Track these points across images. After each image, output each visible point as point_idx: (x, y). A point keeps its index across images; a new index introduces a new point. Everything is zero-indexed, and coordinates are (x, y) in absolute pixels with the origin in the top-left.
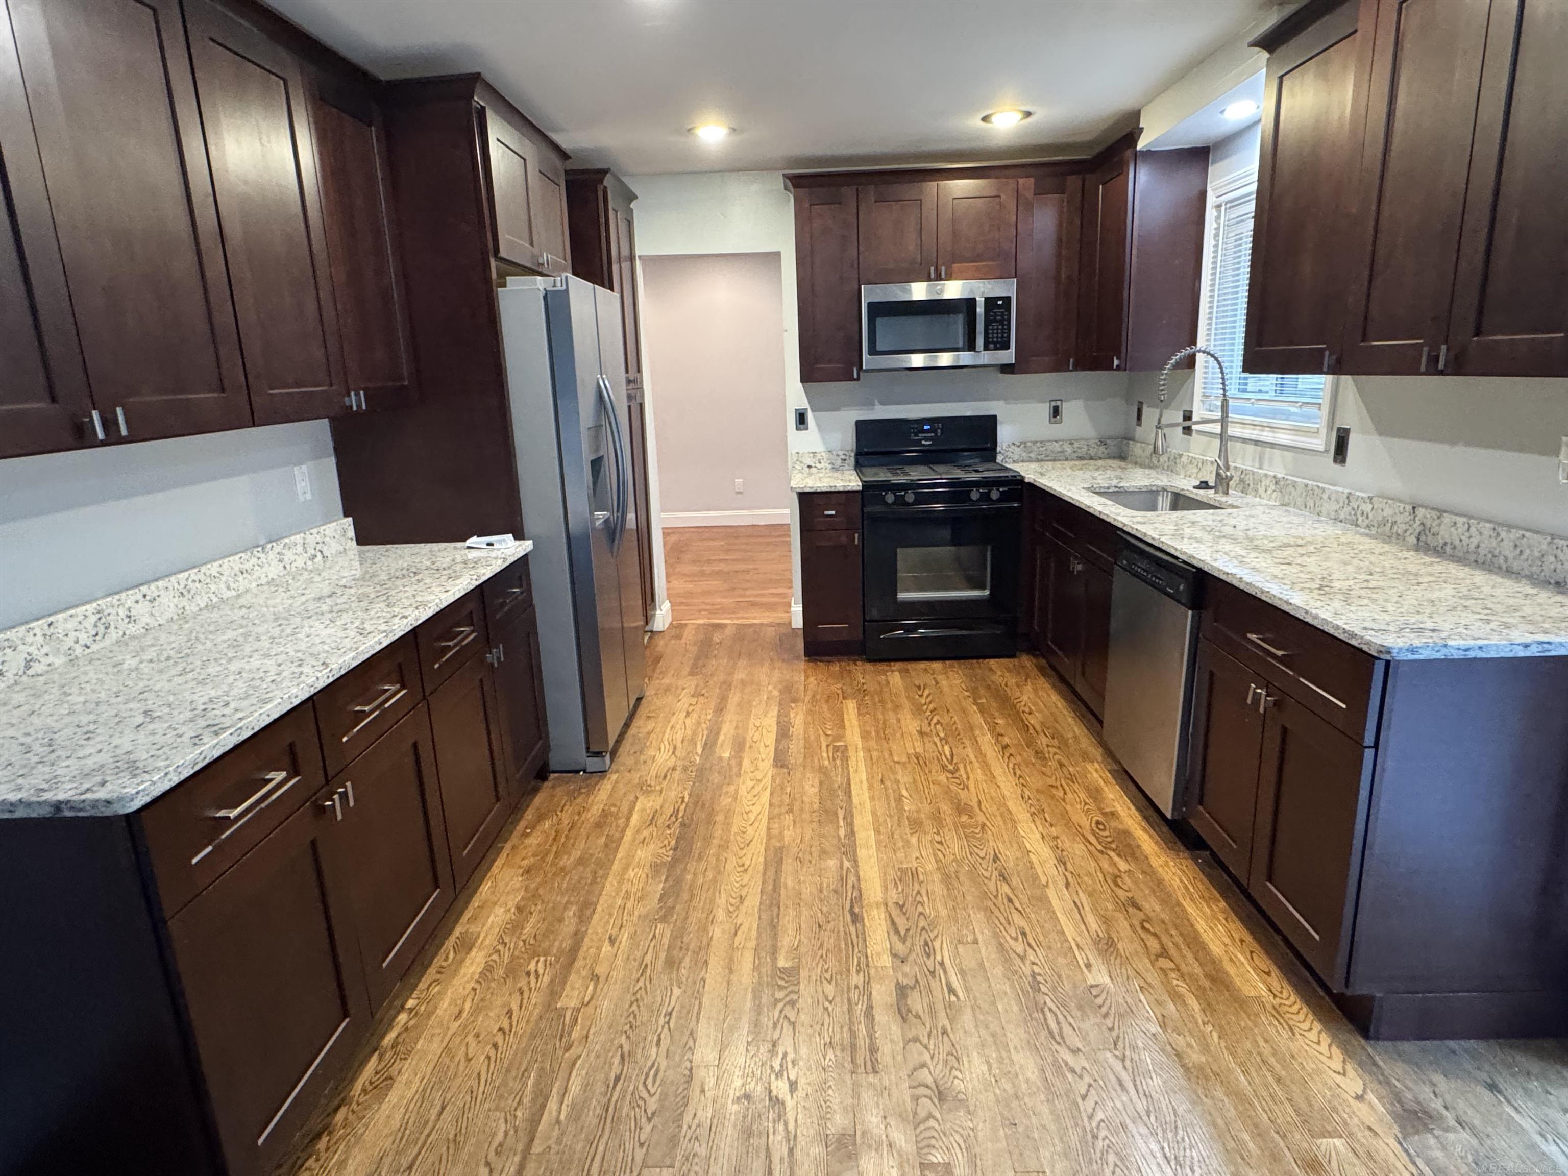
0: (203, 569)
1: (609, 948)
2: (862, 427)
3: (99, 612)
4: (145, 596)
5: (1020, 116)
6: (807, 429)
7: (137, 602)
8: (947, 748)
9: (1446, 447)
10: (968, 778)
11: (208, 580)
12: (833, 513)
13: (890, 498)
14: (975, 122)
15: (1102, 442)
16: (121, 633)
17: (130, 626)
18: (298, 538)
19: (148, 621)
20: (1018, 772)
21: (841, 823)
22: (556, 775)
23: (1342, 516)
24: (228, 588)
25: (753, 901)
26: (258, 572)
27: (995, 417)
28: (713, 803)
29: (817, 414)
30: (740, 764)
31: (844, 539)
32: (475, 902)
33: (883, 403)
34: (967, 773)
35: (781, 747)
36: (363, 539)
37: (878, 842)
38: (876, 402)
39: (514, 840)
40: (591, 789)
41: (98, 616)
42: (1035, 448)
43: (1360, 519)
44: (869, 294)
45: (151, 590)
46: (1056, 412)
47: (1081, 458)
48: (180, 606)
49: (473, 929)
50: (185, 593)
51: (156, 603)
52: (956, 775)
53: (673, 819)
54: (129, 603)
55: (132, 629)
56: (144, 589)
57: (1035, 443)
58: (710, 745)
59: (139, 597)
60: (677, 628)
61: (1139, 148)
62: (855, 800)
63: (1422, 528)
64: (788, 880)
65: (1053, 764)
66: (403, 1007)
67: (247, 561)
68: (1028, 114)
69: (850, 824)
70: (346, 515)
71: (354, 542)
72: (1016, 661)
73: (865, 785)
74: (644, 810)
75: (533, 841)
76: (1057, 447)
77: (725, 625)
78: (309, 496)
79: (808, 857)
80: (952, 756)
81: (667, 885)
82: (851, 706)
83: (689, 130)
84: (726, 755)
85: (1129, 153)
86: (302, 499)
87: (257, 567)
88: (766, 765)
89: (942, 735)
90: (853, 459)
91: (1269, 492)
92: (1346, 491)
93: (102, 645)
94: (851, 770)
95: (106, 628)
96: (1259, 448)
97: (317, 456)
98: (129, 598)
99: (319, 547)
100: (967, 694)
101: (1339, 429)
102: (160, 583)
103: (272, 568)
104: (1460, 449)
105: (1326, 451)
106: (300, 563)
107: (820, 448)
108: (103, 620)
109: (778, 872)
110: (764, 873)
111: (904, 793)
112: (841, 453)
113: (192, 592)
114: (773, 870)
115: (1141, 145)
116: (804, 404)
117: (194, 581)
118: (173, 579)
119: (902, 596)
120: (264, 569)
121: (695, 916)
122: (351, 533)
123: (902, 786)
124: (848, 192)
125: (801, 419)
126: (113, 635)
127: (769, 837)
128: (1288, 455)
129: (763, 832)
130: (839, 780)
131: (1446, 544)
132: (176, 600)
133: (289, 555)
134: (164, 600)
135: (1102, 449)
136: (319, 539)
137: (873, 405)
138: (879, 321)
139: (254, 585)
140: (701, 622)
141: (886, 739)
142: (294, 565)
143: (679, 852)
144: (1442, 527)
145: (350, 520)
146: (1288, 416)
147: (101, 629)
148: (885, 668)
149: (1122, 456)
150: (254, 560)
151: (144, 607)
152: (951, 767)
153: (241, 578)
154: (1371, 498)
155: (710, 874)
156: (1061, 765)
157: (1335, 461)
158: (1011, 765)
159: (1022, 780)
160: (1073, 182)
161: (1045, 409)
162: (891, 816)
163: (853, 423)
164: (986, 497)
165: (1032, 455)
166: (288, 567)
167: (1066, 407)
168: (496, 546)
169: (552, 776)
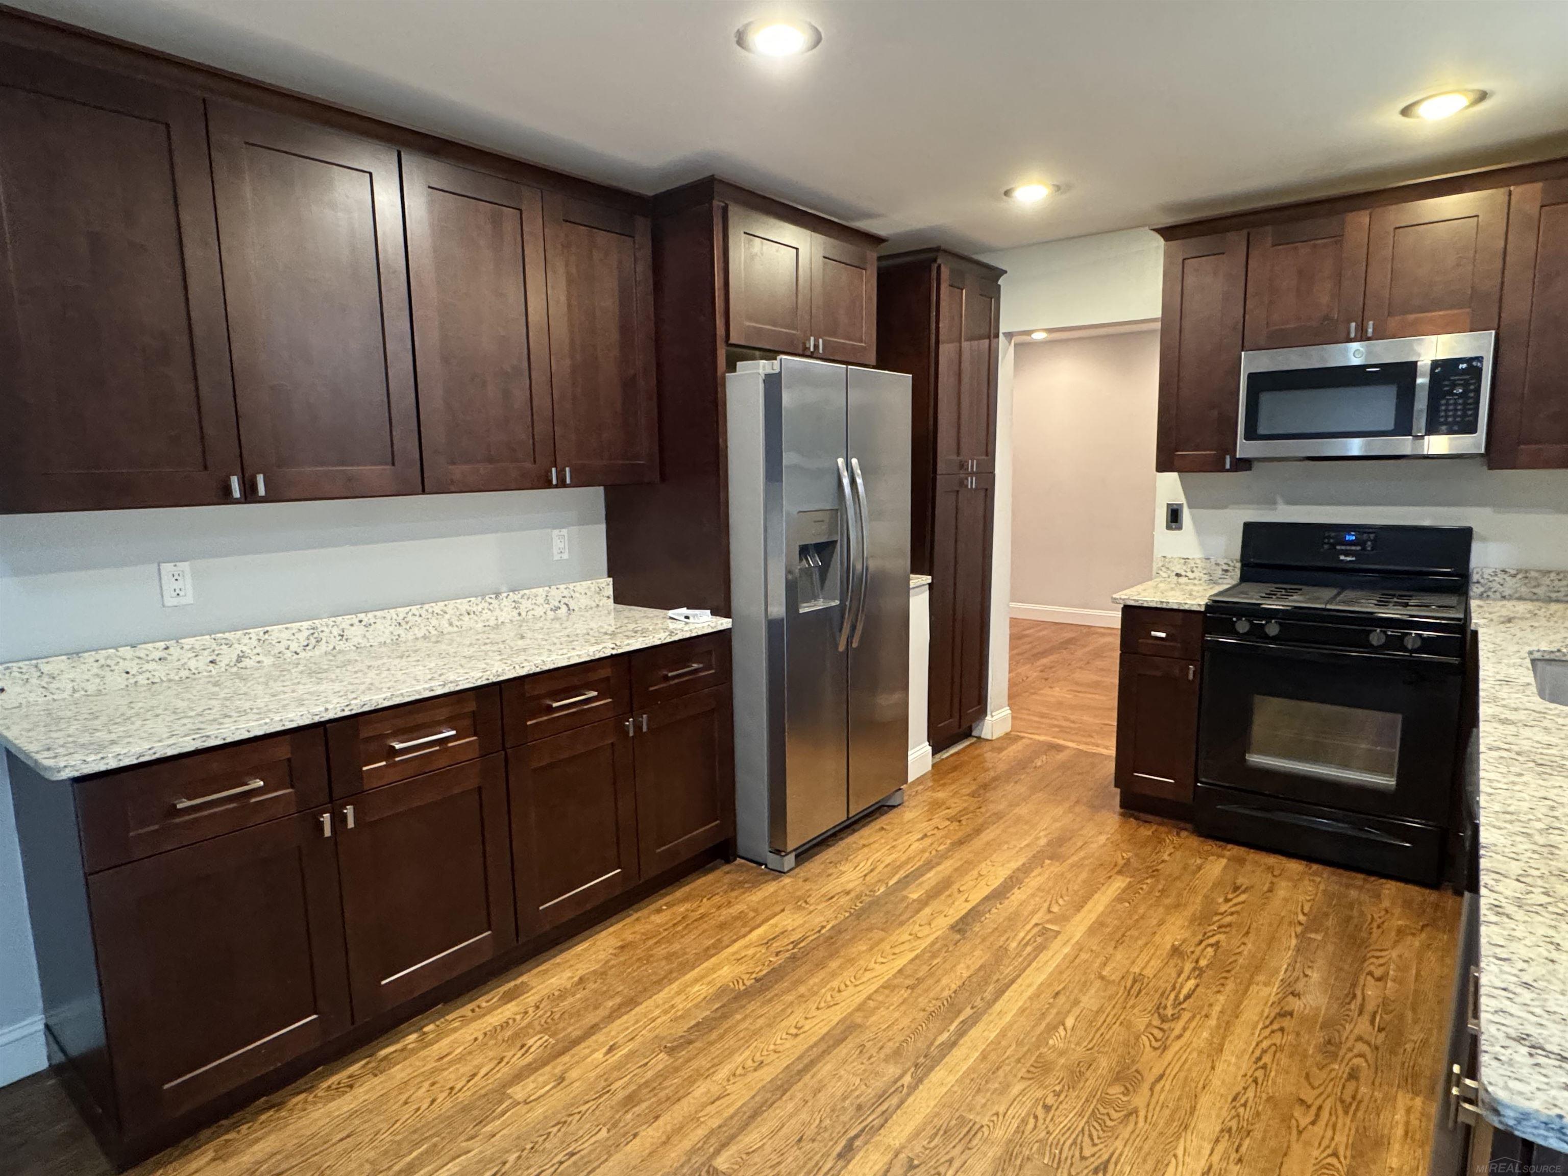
0: (426, 607)
1: (601, 1056)
2: (1253, 531)
3: (313, 629)
4: (361, 621)
5: (1468, 99)
6: (1180, 528)
7: (352, 625)
8: (1191, 983)
10: (1179, 1037)
11: (430, 616)
12: (1163, 635)
13: (1243, 626)
16: (331, 647)
17: (341, 642)
18: (541, 591)
19: (361, 641)
20: (1267, 1059)
21: (952, 1028)
22: (743, 861)
24: (451, 624)
25: (767, 1074)
26: (487, 614)
28: (843, 946)
29: (1195, 511)
30: (918, 911)
31: (1176, 671)
32: (558, 960)
33: (1291, 501)
34: (1185, 1029)
35: (981, 908)
36: (619, 598)
37: (972, 1069)
38: (1279, 500)
39: (645, 912)
40: (756, 884)
41: (312, 631)
42: (1545, 581)
44: (1250, 363)
45: (368, 618)
48: (396, 633)
49: (533, 983)
50: (403, 623)
51: (371, 629)
52: (1165, 1026)
53: (791, 946)
54: (343, 625)
55: (342, 645)
56: (362, 616)
57: (1545, 572)
58: (905, 882)
59: (355, 621)
60: (1011, 739)
62: (998, 1007)
64: (825, 1068)
65: (1339, 1069)
66: (422, 1028)
67: (477, 604)
68: (1482, 96)
69: (961, 1033)
70: (609, 576)
71: (612, 600)
72: (1432, 896)
73: (1030, 991)
74: (776, 925)
75: (657, 919)
77: (1066, 748)
78: (565, 556)
79: (873, 1052)
80: (1188, 997)
81: (713, 1015)
82: (1119, 883)
84: (915, 896)
86: (557, 557)
87: (486, 611)
88: (942, 924)
89: (1203, 963)
90: (1238, 572)
93: (310, 654)
94: (1034, 964)
95: (318, 642)
97: (583, 521)
98: (344, 621)
99: (565, 600)
100: (1301, 918)
102: (379, 614)
103: (504, 614)
106: (539, 611)
107: (1195, 553)
108: (316, 635)
109: (825, 1053)
110: (812, 1047)
111: (1070, 1022)
112: (1222, 562)
113: (410, 624)
114: (820, 1050)
116: (1180, 498)
117: (414, 615)
118: (392, 611)
119: (1256, 759)
120: (495, 613)
121: (703, 1062)
122: (610, 591)
123: (1076, 1011)
124: (1237, 239)
125: (1174, 517)
126: (323, 647)
127: (859, 1009)
129: (859, 999)
130: (1008, 971)
132: (391, 629)
133: (525, 605)
134: (379, 626)
136: (566, 593)
137: (1274, 503)
138: (1265, 397)
139: (480, 625)
140: (1042, 738)
141: (1119, 942)
142: (530, 613)
143: (758, 985)
145: (611, 579)
147: (313, 641)
148: (1215, 849)
150: (486, 605)
151: (358, 630)
152: (1169, 1012)
153: (466, 618)
155: (761, 1022)
156: (1353, 1075)
158: (1265, 1044)
159: (1260, 1074)
162: (1020, 1043)
164: (1398, 643)
165: (1539, 591)
166: (524, 614)
168: (691, 620)
169: (739, 861)
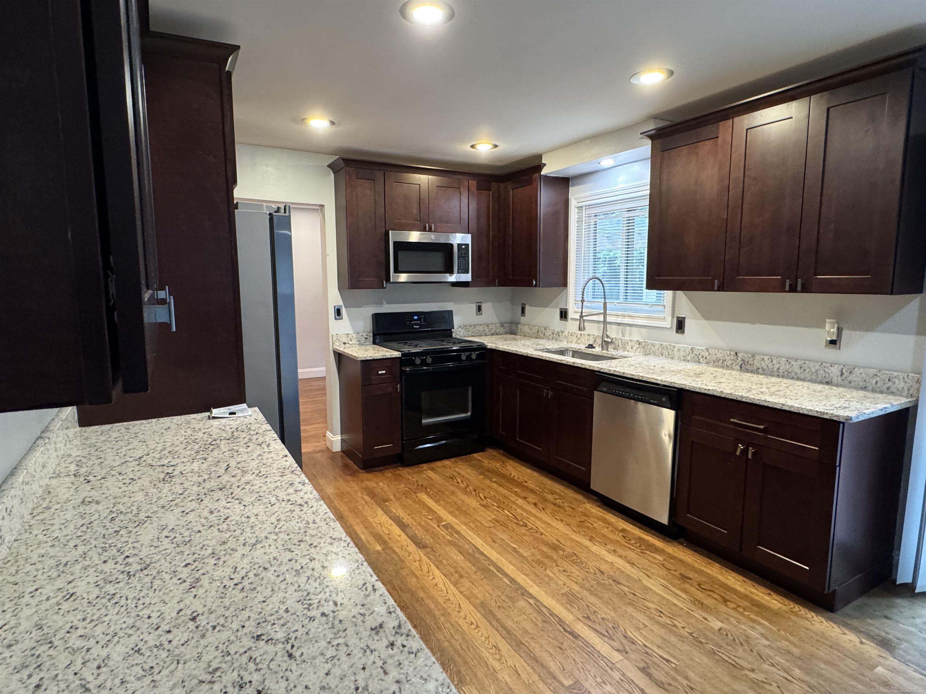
2: (377, 318)
5: (491, 146)
6: (342, 319)
8: (506, 512)
9: (748, 325)
10: (537, 528)
12: (384, 372)
13: (418, 361)
14: (467, 148)
15: (502, 325)
20: (557, 518)
21: (500, 575)
23: (689, 358)
25: (505, 646)
27: (452, 311)
29: (348, 309)
30: (395, 553)
31: (390, 389)
33: (389, 303)
34: (533, 525)
42: (471, 329)
43: (701, 360)
44: (394, 236)
46: (479, 309)
47: (492, 334)
52: (529, 527)
57: (470, 326)
61: (542, 173)
62: (492, 558)
63: (742, 362)
64: (510, 623)
65: (568, 509)
68: (496, 146)
69: (506, 575)
72: (487, 453)
73: (487, 547)
76: (481, 328)
79: (505, 604)
80: (514, 516)
82: (425, 497)
83: (303, 119)
84: (379, 548)
85: (536, 175)
88: (413, 549)
89: (496, 505)
90: (372, 338)
91: (634, 348)
92: (690, 347)
94: (469, 539)
96: (622, 327)
100: (482, 477)
101: (678, 317)
104: (758, 326)
105: (671, 328)
107: (351, 331)
109: (498, 621)
111: (514, 545)
112: (364, 334)
114: (494, 620)
115: (543, 172)
116: (341, 303)
119: (424, 421)
122: (76, 416)
123: (508, 542)
124: (379, 175)
125: (338, 312)
128: (643, 330)
129: (460, 595)
130: (468, 547)
131: (758, 369)
135: (502, 329)
138: (400, 254)
141: (468, 514)
144: (755, 361)
146: (643, 311)
149: (513, 332)
152: (521, 523)
154: (707, 350)
155: (458, 638)
156: (572, 508)
157: (677, 332)
158: (550, 515)
159: (564, 522)
160: (494, 186)
161: (474, 307)
162: (522, 562)
163: (371, 316)
164: (469, 358)
165: (469, 333)
167: (484, 307)
168: (239, 414)
